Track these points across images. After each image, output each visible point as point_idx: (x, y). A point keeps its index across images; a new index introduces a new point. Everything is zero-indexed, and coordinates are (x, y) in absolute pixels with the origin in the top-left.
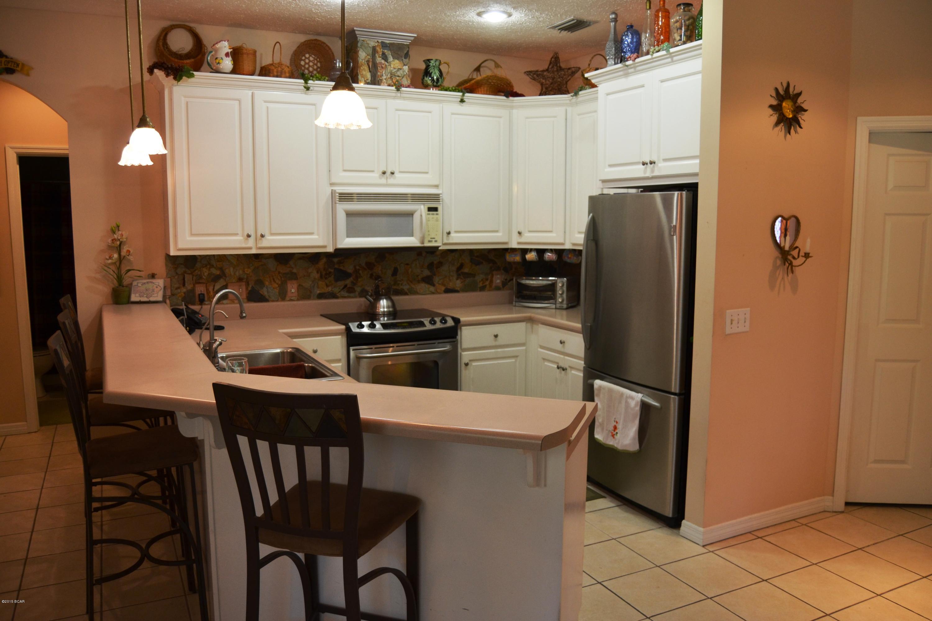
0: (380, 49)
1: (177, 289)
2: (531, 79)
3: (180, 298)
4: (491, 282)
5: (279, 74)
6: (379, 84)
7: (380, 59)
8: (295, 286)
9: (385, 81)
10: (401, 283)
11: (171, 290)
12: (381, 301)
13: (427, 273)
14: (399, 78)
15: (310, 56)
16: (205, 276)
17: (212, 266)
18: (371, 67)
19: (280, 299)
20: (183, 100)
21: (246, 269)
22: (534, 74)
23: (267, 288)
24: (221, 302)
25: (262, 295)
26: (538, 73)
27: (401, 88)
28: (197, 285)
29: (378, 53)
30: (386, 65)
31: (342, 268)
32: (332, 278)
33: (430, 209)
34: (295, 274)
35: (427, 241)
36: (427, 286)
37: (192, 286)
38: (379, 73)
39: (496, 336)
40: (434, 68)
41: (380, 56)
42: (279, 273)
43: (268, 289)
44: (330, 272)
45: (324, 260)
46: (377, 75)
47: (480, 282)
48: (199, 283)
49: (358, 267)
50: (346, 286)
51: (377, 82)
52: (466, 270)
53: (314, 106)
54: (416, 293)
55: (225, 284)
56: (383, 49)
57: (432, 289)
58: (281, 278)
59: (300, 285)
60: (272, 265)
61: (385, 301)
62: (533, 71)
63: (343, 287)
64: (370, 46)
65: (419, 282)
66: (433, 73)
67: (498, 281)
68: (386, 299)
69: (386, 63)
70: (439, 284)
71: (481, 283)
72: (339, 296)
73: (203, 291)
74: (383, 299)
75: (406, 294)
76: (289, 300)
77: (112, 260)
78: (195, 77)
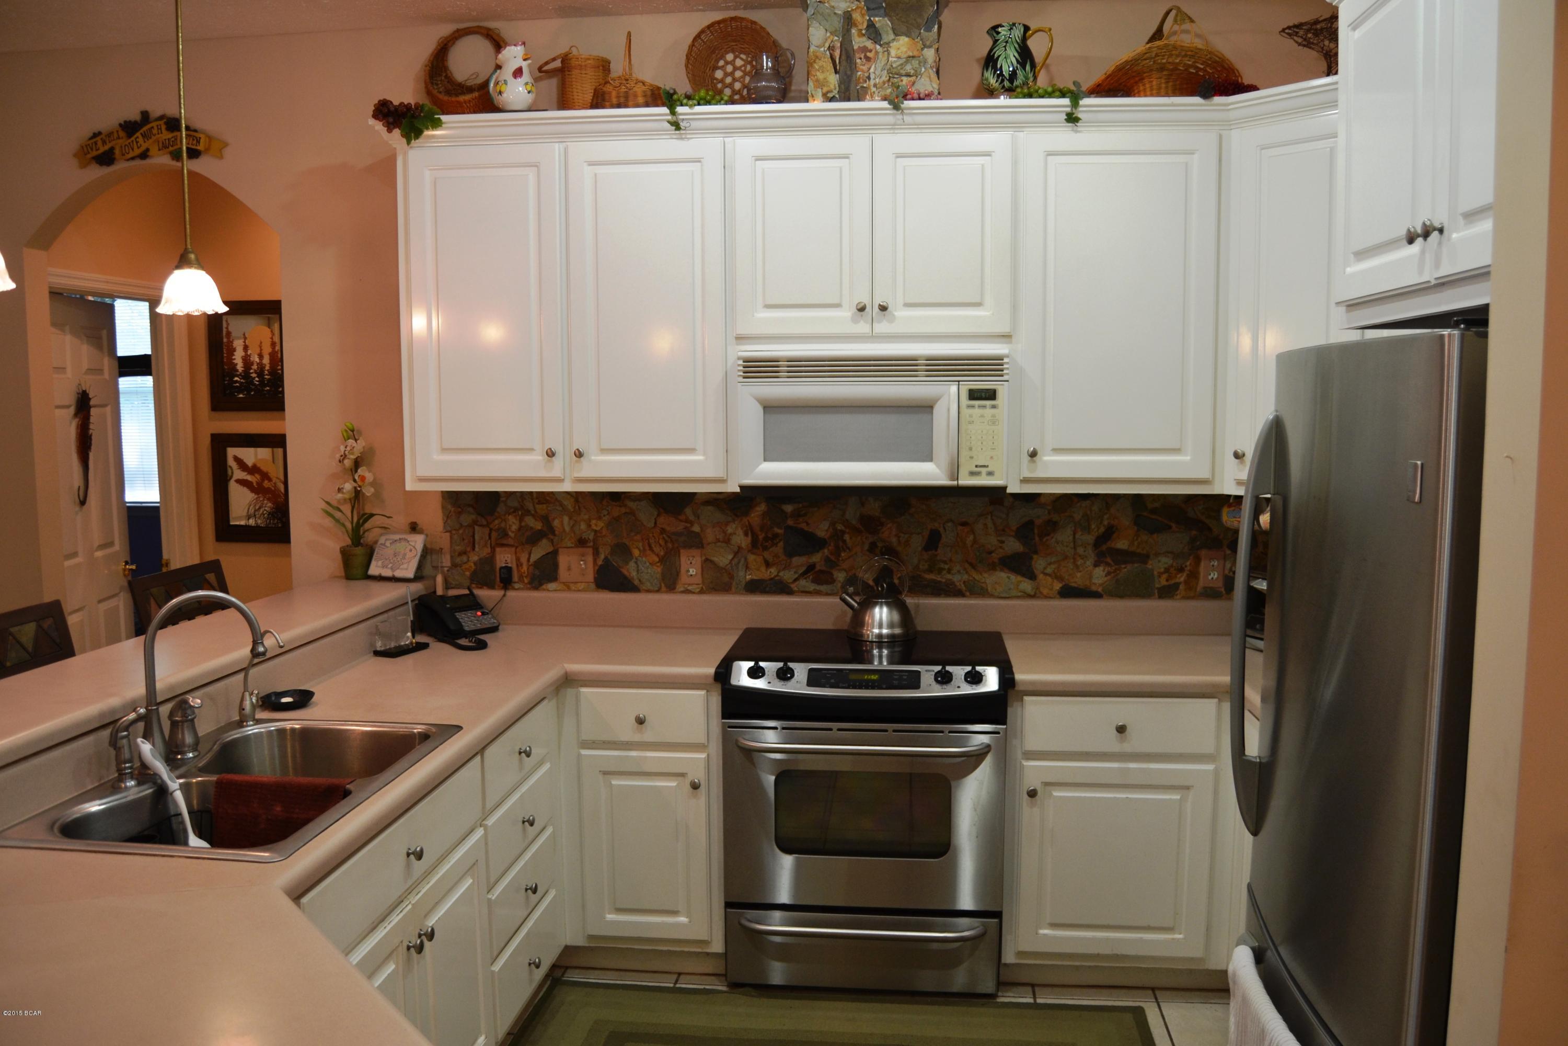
0: (863, 15)
1: (460, 554)
2: (1300, 44)
3: (468, 573)
4: (1194, 575)
5: (622, 100)
6: (859, 99)
7: (864, 39)
8: (698, 561)
9: (874, 89)
10: (947, 567)
11: (452, 557)
12: (877, 610)
13: (1013, 546)
14: (910, 79)
15: (736, 57)
16: (513, 532)
17: (528, 512)
18: (837, 62)
19: (664, 588)
20: (428, 175)
21: (594, 522)
22: (1308, 31)
23: (636, 563)
24: (544, 587)
25: (625, 577)
26: (1318, 26)
27: (903, 103)
28: (498, 550)
29: (856, 25)
30: (877, 53)
31: (803, 526)
32: (779, 549)
33: (974, 395)
34: (697, 535)
35: (966, 473)
36: (1014, 578)
37: (489, 550)
38: (859, 73)
39: (1121, 729)
40: (1005, 47)
41: (864, 32)
42: (663, 531)
43: (638, 567)
44: (776, 536)
45: (762, 508)
46: (854, 79)
47: (1160, 574)
48: (503, 545)
49: (840, 527)
50: (811, 568)
51: (853, 93)
52: (1122, 544)
53: (699, 164)
54: (980, 592)
55: (551, 549)
56: (870, 17)
57: (1027, 585)
58: (666, 542)
59: (707, 560)
60: (646, 516)
61: (885, 609)
62: (1306, 24)
63: (804, 569)
64: (840, 12)
65: (993, 567)
66: (1000, 59)
67: (1214, 575)
68: (888, 605)
69: (878, 47)
70: (1046, 574)
71: (1165, 576)
72: (796, 589)
73: (509, 561)
74: (881, 604)
75: (959, 594)
76: (683, 592)
77: (343, 493)
78: (443, 125)
